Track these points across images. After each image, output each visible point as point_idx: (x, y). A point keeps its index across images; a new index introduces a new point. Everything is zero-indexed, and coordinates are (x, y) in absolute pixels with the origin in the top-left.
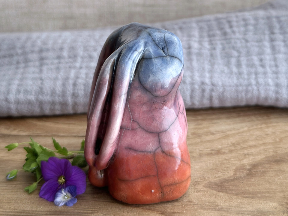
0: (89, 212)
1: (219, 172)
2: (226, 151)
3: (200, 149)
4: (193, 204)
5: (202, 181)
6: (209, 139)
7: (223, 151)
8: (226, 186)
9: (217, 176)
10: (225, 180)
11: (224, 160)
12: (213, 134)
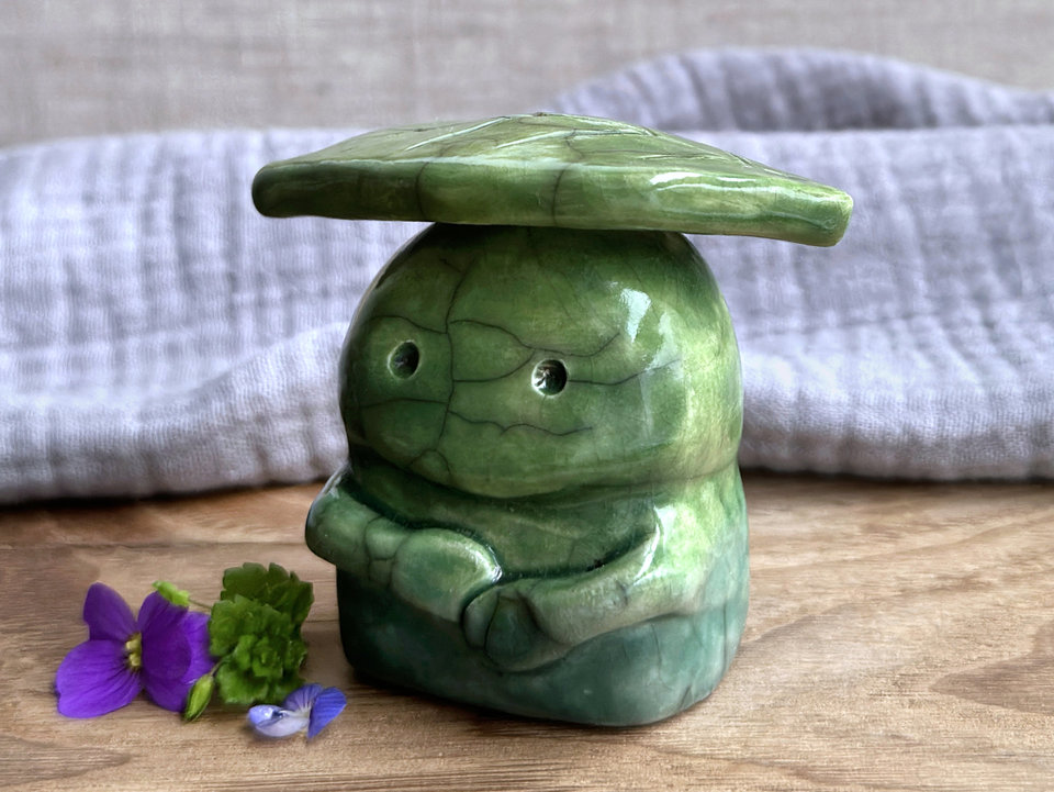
0: (539, 773)
1: (980, 644)
2: (995, 580)
3: (902, 576)
4: (904, 742)
5: (922, 671)
6: (927, 545)
7: (986, 579)
8: (1012, 688)
9: (975, 657)
10: (1006, 667)
11: (990, 607)
12: (937, 527)
